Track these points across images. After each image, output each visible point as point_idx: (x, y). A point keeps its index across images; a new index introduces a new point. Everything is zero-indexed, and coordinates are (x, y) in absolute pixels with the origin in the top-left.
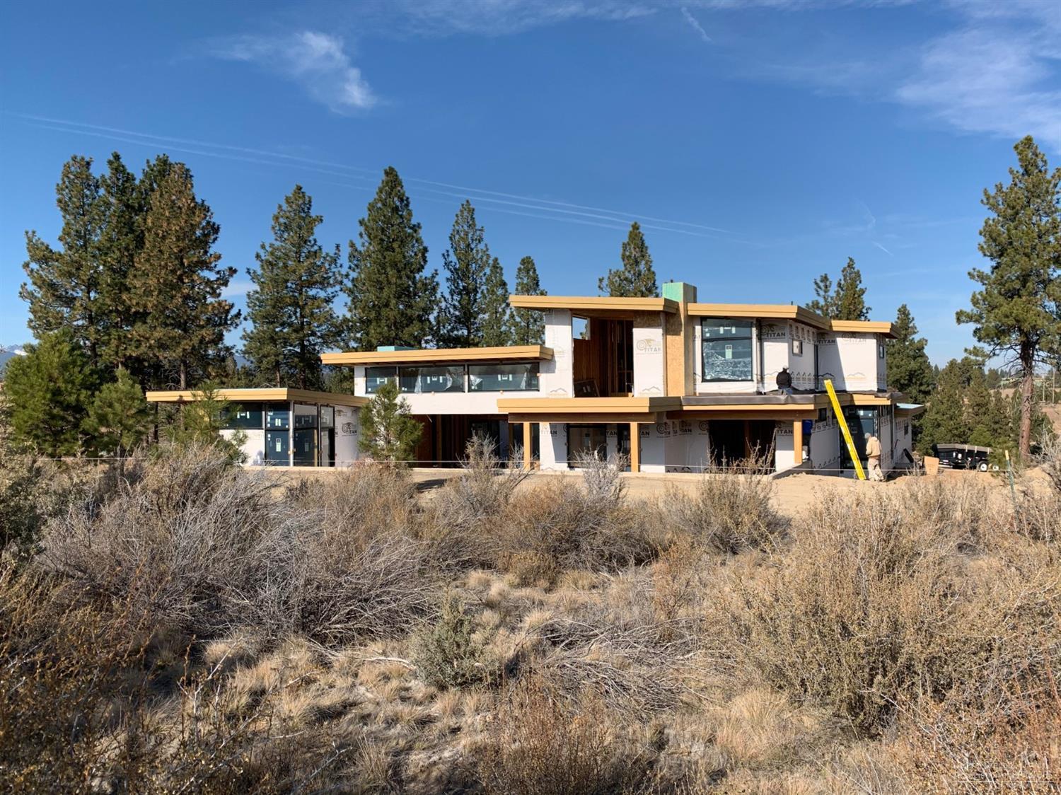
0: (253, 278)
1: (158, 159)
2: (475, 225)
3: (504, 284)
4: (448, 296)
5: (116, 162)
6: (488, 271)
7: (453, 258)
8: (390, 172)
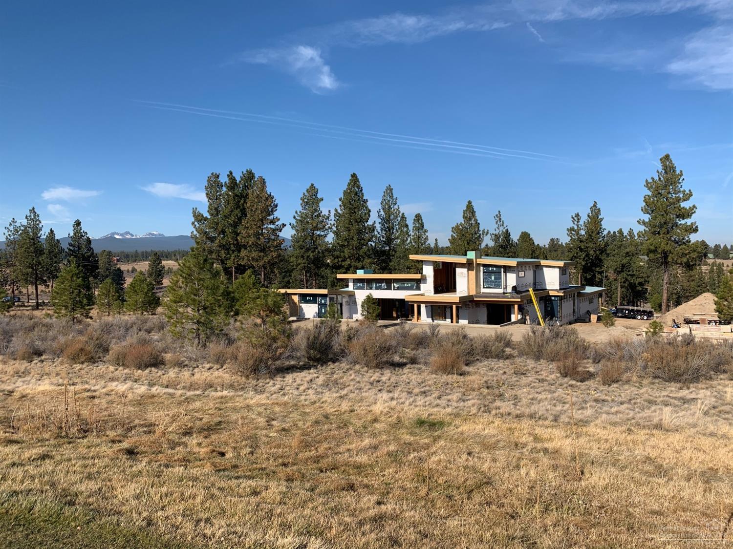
0: (292, 228)
1: (247, 171)
2: (393, 197)
3: (407, 226)
4: (379, 231)
5: (230, 175)
6: (399, 219)
7: (382, 213)
8: (354, 176)
